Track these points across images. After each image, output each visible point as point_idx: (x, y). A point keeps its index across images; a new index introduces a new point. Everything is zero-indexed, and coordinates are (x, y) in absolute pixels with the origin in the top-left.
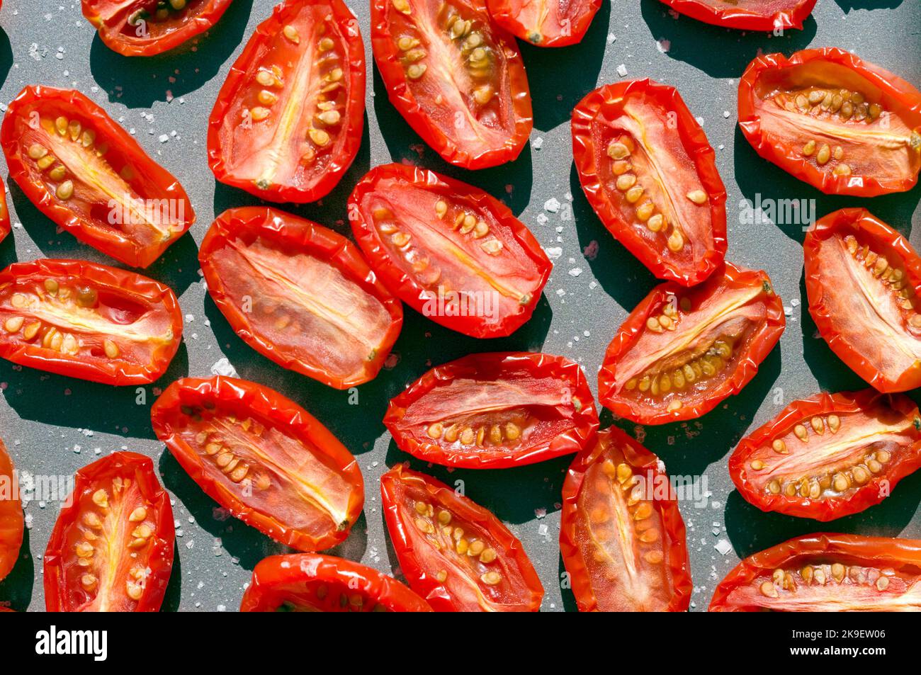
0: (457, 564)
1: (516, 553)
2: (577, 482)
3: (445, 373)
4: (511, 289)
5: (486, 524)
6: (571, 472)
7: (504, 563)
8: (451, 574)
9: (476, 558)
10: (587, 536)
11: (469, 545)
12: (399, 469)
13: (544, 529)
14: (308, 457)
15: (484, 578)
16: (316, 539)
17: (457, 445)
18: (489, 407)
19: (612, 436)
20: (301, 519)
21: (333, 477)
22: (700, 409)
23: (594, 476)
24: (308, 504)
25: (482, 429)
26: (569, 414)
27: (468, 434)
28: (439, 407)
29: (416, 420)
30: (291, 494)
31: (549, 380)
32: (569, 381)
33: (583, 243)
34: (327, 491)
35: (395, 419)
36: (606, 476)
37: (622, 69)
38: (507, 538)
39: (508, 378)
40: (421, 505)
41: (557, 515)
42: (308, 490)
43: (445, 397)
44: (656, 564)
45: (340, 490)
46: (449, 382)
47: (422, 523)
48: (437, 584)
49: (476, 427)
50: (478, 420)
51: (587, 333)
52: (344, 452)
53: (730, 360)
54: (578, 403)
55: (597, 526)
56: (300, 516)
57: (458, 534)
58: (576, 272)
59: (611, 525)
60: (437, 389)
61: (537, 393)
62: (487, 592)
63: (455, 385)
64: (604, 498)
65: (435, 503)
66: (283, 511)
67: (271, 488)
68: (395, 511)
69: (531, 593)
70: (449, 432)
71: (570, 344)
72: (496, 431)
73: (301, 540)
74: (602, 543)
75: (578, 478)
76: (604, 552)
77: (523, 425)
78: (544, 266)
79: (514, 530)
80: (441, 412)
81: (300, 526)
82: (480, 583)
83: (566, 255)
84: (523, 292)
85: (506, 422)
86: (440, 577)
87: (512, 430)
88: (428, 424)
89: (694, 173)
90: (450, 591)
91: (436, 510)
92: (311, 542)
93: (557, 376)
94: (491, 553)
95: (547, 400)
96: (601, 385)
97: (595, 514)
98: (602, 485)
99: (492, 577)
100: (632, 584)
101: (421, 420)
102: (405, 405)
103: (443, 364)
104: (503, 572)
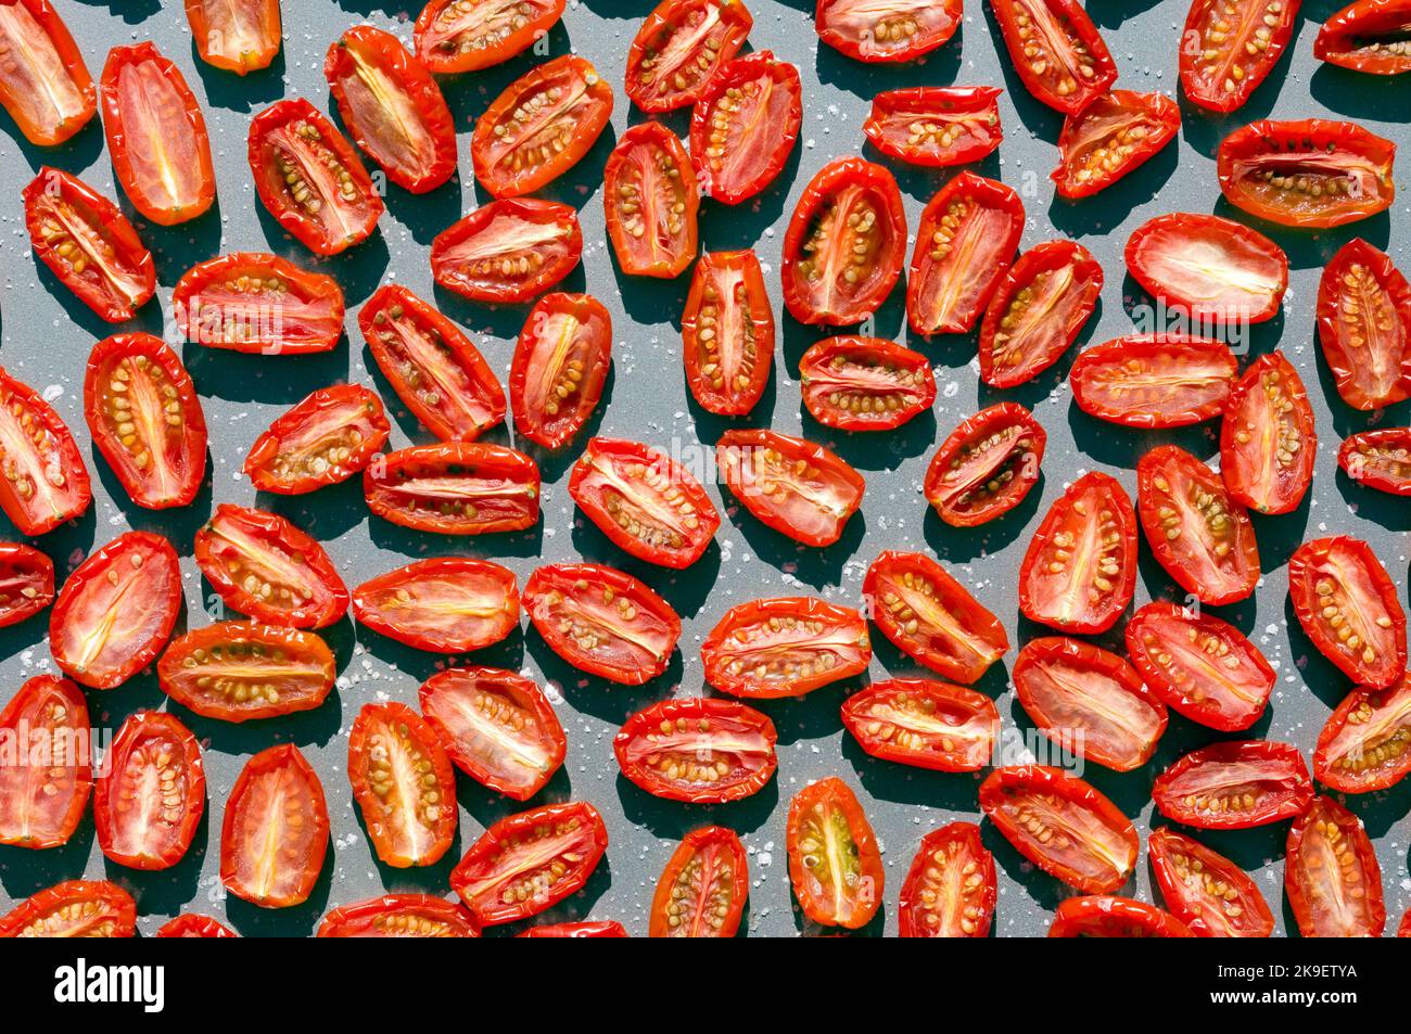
0: (1209, 902)
1: (1253, 892)
2: (1299, 837)
3: (1198, 758)
4: (1247, 694)
5: (1229, 871)
6: (1293, 830)
8: (1204, 909)
9: (1221, 897)
10: (1306, 878)
11: (1216, 887)
12: (1163, 831)
13: (1270, 874)
14: (1096, 823)
15: (1228, 912)
16: (1104, 884)
17: (1207, 812)
18: (1231, 783)
19: (1323, 803)
20: (1091, 870)
23: (1310, 833)
24: (1097, 858)
25: (1226, 800)
26: (1292, 787)
27: (1215, 803)
28: (1193, 783)
29: (1175, 793)
30: (1085, 851)
31: (1275, 761)
32: (1290, 762)
33: (1296, 657)
34: (1112, 848)
35: (1160, 793)
36: (1319, 833)
37: (1322, 526)
38: (1245, 880)
39: (1244, 760)
40: (1179, 857)
41: (1281, 863)
42: (1097, 848)
43: (1197, 776)
45: (1120, 848)
46: (1200, 764)
47: (1180, 871)
48: (1195, 917)
49: (1220, 798)
50: (1222, 792)
51: (1300, 725)
52: (1125, 819)
54: (1299, 778)
55: (1314, 870)
56: (1091, 868)
57: (1208, 879)
58: (1291, 679)
60: (1191, 770)
61: (1267, 771)
62: (1231, 922)
63: (1204, 766)
64: (1318, 849)
65: (1190, 856)
66: (1078, 864)
67: (1069, 847)
69: (1264, 922)
70: (1201, 802)
71: (1287, 733)
72: (1236, 800)
73: (1092, 886)
74: (1318, 884)
76: (1319, 890)
77: (1256, 795)
78: (1270, 676)
79: (1249, 874)
80: (1194, 787)
81: (1092, 875)
82: (1226, 915)
83: (1284, 666)
84: (1256, 696)
85: (1243, 794)
86: (1196, 911)
87: (1248, 800)
88: (1185, 796)
90: (1204, 922)
91: (1191, 861)
92: (1100, 887)
93: (1282, 758)
94: (1234, 893)
95: (1274, 776)
96: (1315, 764)
97: (1311, 861)
98: (1316, 839)
99: (1235, 911)
101: (1179, 793)
102: (1167, 782)
103: (1198, 749)
104: (1242, 907)
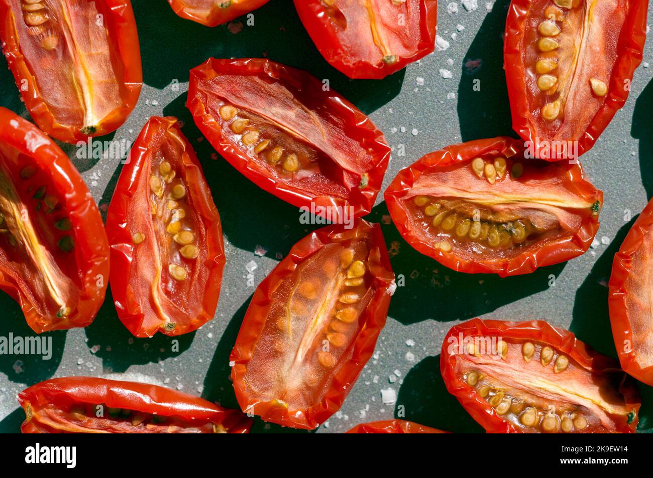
7: (198, 268)
21: (113, 83)
22: (463, 265)
44: (324, 366)
53: (517, 245)
59: (312, 305)
68: (142, 153)
75: (316, 245)
89: (611, 66)
100: (291, 368)
